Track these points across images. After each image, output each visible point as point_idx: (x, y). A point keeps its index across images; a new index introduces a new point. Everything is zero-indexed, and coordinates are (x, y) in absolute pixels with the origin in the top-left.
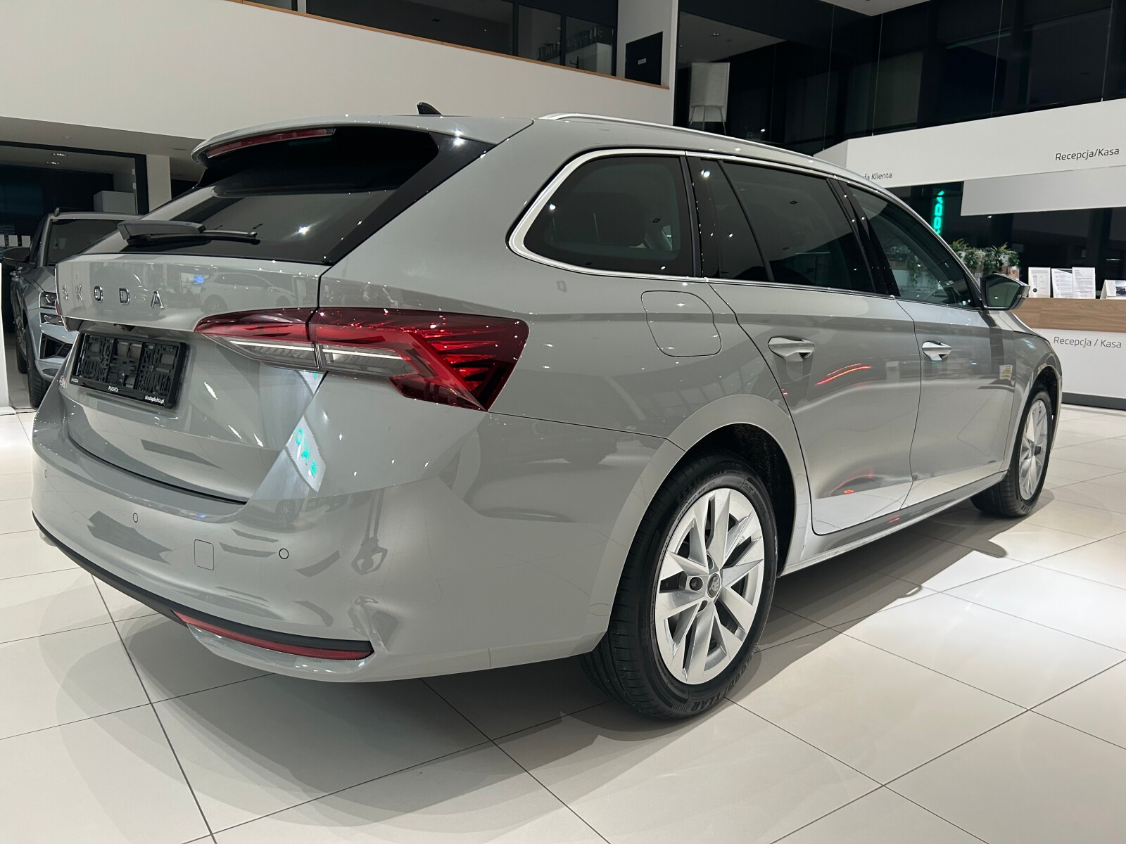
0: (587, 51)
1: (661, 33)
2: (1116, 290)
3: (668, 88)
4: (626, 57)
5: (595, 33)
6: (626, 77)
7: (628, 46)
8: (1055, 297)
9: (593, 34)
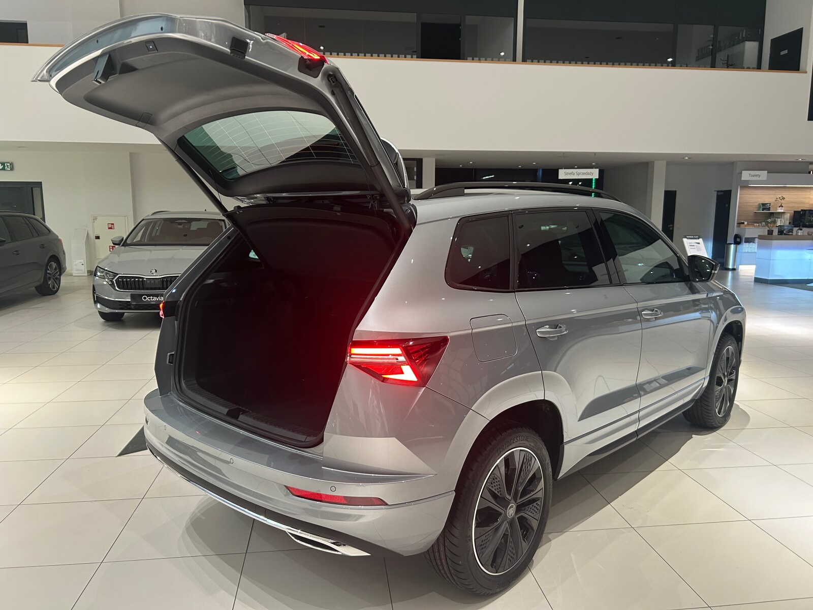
0: (737, 48)
1: (802, 28)
3: (806, 72)
4: (771, 50)
5: (744, 34)
6: (769, 69)
7: (773, 41)
9: (743, 34)
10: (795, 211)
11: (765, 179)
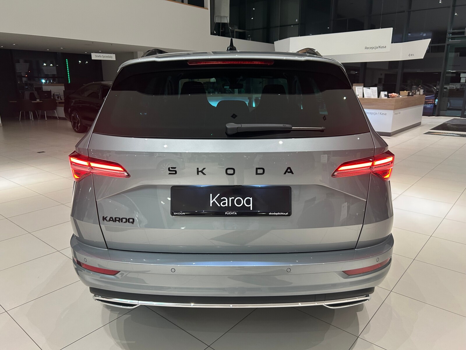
2: (384, 95)
3: (208, 9)
6: (188, 4)
8: (365, 97)
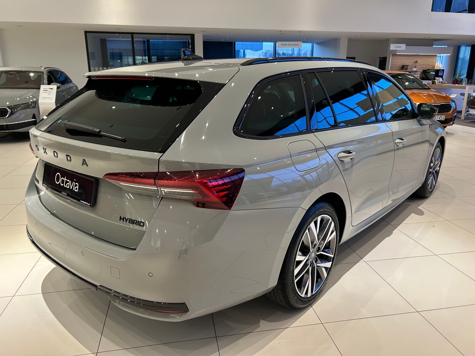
10: (423, 70)
11: (404, 49)
